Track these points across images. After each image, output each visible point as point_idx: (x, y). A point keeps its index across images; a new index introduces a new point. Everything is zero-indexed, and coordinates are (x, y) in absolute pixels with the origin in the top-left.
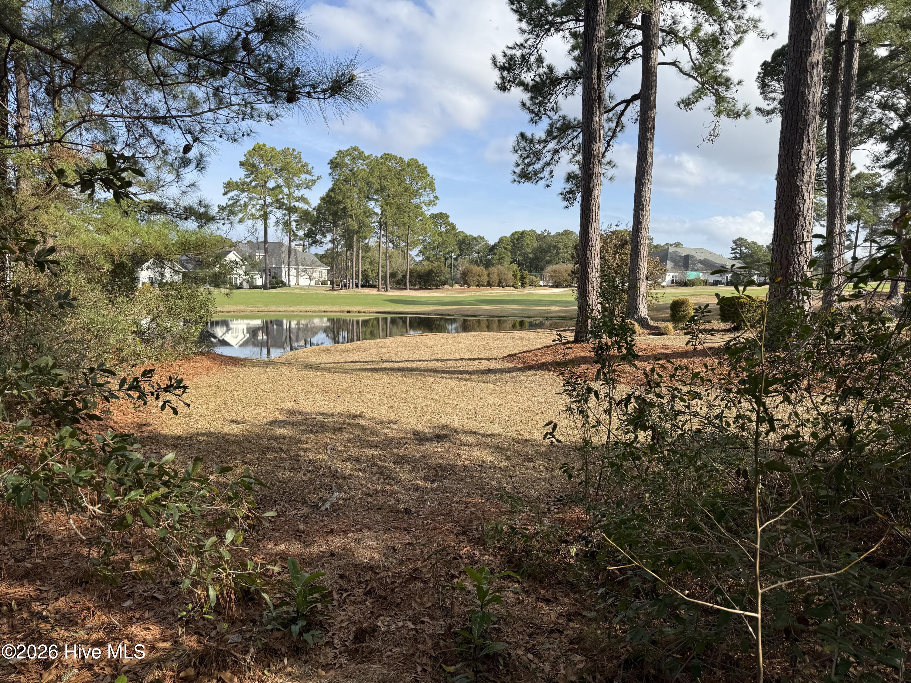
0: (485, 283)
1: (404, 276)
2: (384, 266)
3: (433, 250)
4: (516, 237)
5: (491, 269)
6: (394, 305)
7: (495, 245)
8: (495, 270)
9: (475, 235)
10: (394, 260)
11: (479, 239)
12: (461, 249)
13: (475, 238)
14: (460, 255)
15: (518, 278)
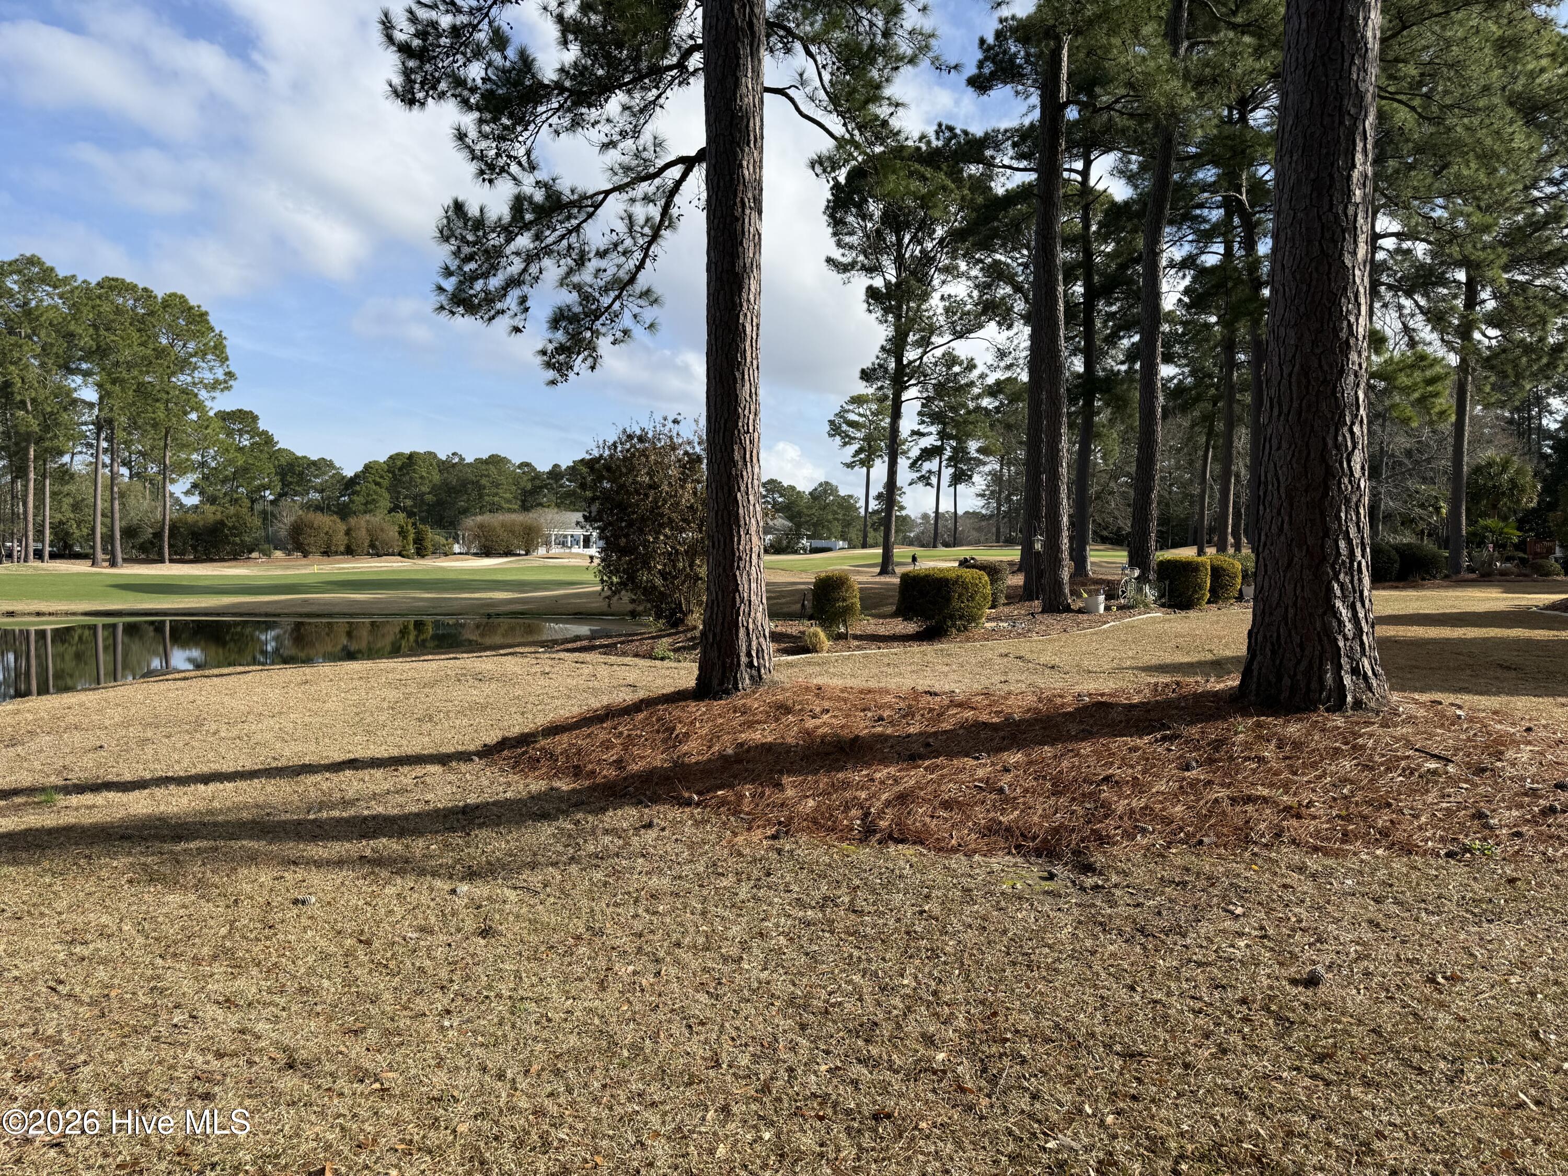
0: (342, 549)
1: (158, 535)
2: (109, 515)
3: (223, 482)
4: (399, 463)
5: (353, 521)
6: (130, 595)
7: (357, 476)
8: (362, 523)
9: (314, 457)
10: (132, 501)
11: (322, 465)
12: (285, 484)
13: (314, 463)
14: (281, 495)
15: (411, 537)
